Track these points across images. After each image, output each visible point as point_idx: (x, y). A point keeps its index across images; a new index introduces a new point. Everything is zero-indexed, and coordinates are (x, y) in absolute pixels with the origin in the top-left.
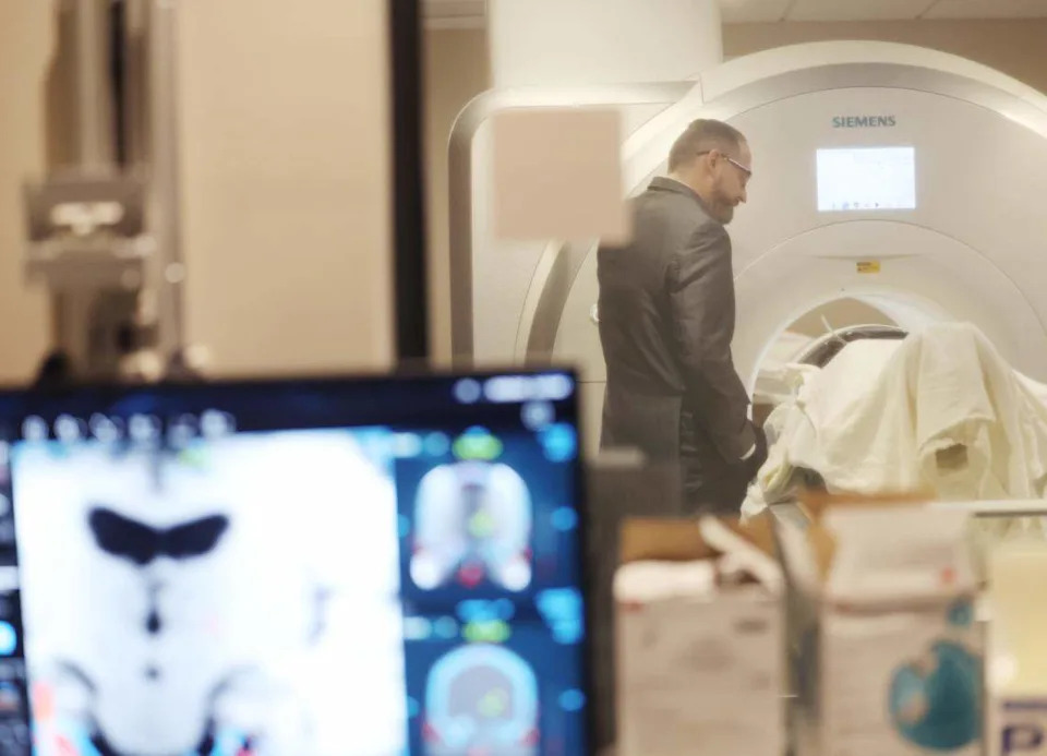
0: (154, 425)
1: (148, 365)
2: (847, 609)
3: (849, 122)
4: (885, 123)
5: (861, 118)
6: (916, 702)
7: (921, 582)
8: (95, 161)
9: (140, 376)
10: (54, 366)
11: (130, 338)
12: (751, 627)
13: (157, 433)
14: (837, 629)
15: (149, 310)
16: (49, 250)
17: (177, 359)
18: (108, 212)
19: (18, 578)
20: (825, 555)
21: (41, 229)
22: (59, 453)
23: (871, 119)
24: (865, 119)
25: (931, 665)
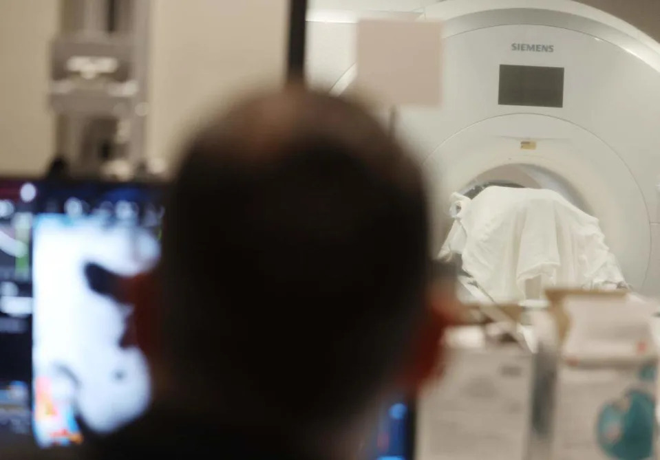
0: (134, 208)
1: (121, 169)
2: (574, 364)
3: (522, 47)
4: (546, 50)
5: (531, 46)
6: (615, 428)
7: (624, 350)
8: (93, 29)
9: (114, 177)
10: (58, 165)
11: (108, 151)
12: (510, 371)
13: (136, 215)
14: (567, 378)
15: (124, 132)
16: (65, 87)
17: (142, 167)
18: (107, 65)
19: (32, 305)
20: (563, 329)
21: (60, 72)
22: (67, 223)
23: (537, 46)
24: (533, 46)
25: (626, 405)
